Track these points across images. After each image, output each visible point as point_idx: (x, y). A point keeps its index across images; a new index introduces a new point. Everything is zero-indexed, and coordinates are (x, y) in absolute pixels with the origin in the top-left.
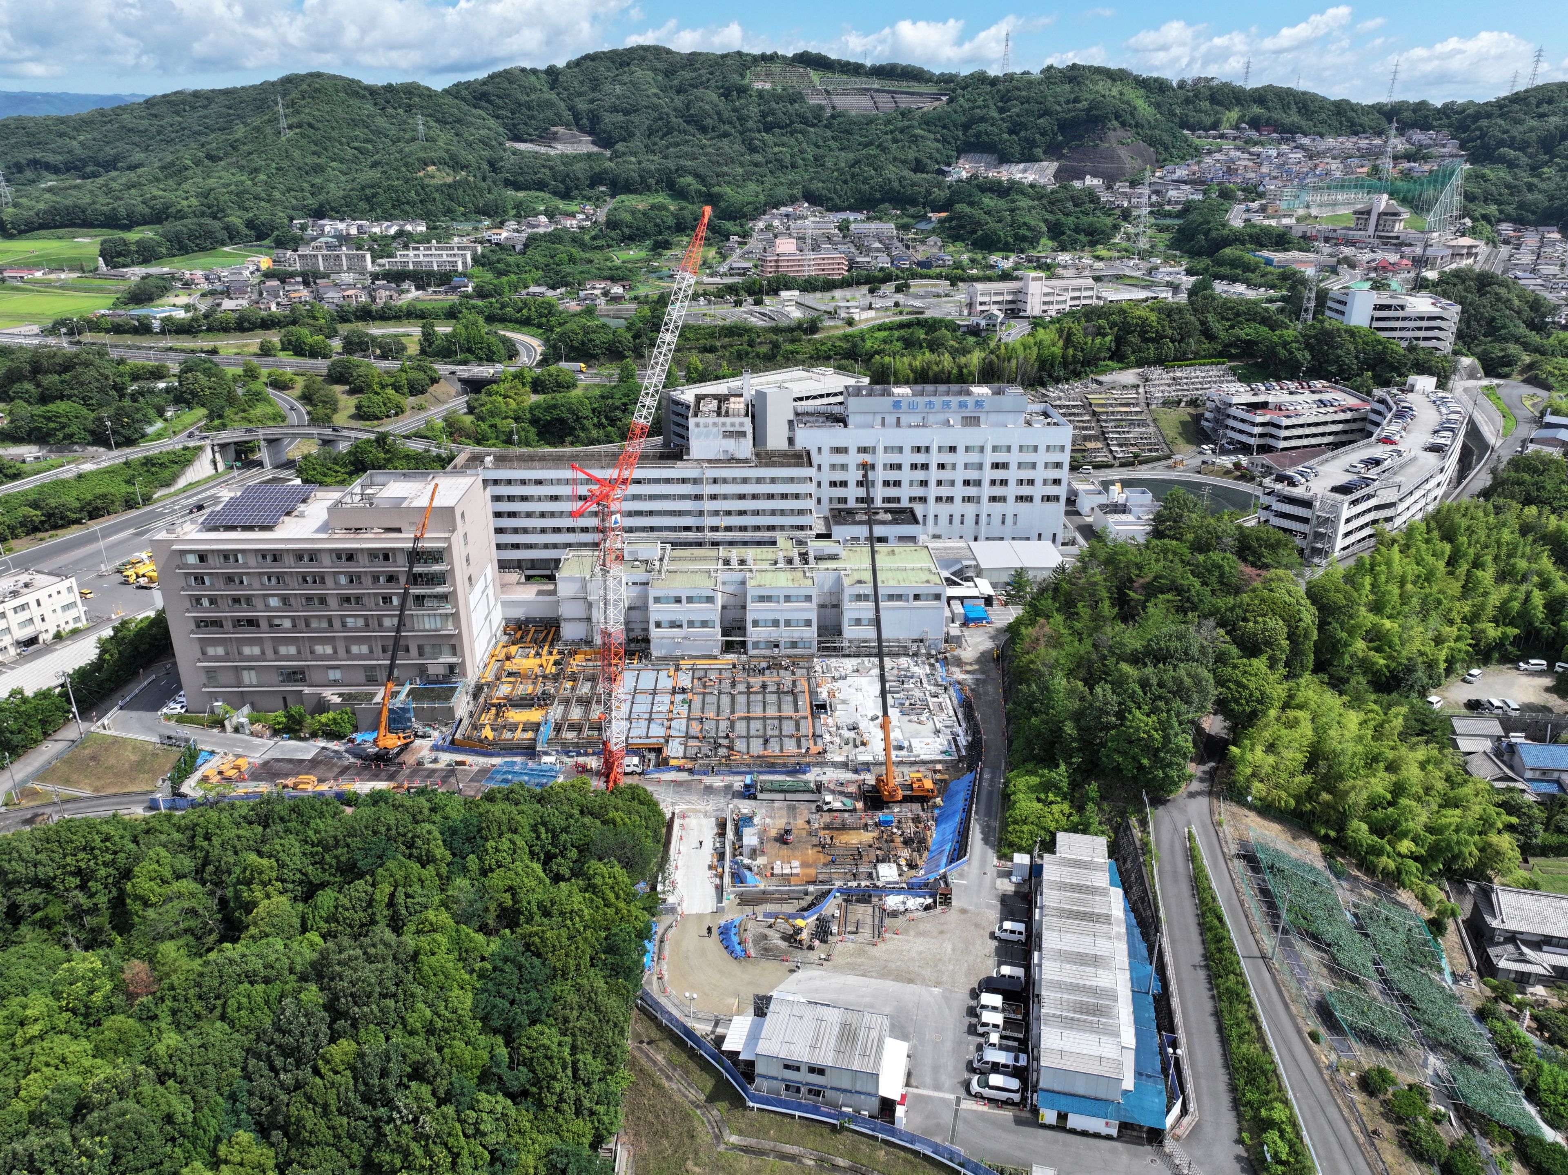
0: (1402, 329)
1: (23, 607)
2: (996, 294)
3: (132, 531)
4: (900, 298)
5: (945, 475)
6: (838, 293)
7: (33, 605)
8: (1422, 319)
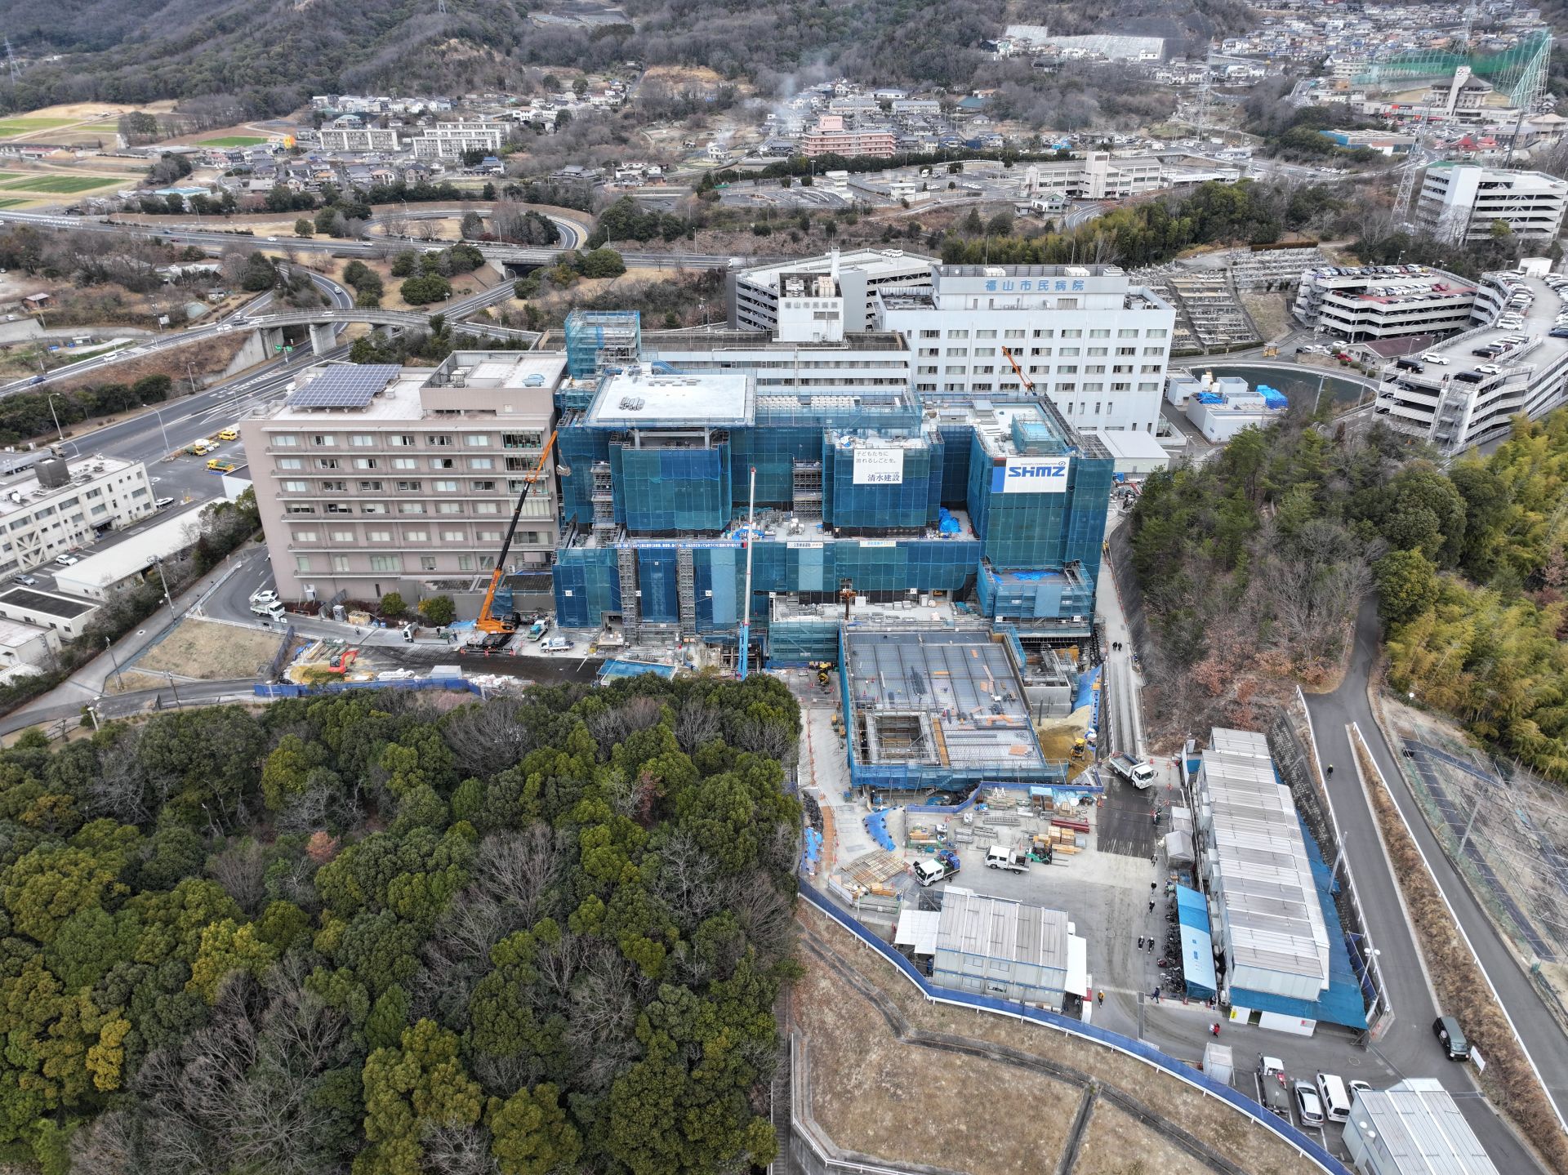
0: (1508, 208)
1: (96, 492)
2: (1057, 174)
3: (188, 417)
4: (953, 178)
5: (1037, 361)
6: (888, 174)
7: (105, 490)
8: (1530, 197)
